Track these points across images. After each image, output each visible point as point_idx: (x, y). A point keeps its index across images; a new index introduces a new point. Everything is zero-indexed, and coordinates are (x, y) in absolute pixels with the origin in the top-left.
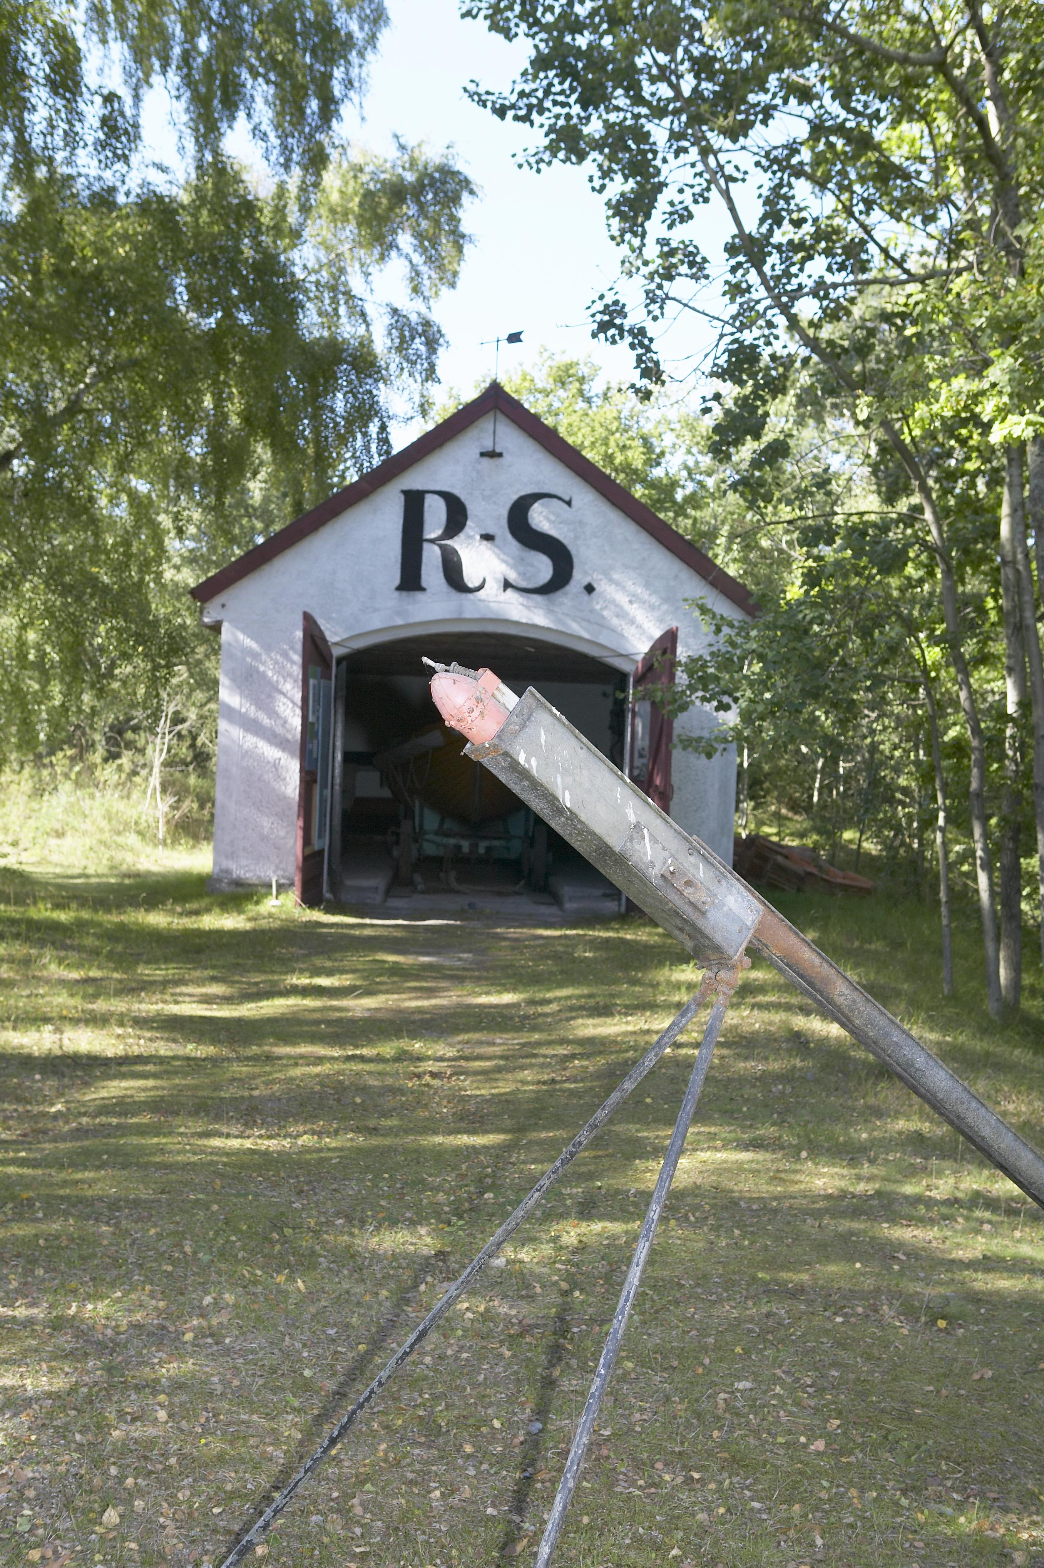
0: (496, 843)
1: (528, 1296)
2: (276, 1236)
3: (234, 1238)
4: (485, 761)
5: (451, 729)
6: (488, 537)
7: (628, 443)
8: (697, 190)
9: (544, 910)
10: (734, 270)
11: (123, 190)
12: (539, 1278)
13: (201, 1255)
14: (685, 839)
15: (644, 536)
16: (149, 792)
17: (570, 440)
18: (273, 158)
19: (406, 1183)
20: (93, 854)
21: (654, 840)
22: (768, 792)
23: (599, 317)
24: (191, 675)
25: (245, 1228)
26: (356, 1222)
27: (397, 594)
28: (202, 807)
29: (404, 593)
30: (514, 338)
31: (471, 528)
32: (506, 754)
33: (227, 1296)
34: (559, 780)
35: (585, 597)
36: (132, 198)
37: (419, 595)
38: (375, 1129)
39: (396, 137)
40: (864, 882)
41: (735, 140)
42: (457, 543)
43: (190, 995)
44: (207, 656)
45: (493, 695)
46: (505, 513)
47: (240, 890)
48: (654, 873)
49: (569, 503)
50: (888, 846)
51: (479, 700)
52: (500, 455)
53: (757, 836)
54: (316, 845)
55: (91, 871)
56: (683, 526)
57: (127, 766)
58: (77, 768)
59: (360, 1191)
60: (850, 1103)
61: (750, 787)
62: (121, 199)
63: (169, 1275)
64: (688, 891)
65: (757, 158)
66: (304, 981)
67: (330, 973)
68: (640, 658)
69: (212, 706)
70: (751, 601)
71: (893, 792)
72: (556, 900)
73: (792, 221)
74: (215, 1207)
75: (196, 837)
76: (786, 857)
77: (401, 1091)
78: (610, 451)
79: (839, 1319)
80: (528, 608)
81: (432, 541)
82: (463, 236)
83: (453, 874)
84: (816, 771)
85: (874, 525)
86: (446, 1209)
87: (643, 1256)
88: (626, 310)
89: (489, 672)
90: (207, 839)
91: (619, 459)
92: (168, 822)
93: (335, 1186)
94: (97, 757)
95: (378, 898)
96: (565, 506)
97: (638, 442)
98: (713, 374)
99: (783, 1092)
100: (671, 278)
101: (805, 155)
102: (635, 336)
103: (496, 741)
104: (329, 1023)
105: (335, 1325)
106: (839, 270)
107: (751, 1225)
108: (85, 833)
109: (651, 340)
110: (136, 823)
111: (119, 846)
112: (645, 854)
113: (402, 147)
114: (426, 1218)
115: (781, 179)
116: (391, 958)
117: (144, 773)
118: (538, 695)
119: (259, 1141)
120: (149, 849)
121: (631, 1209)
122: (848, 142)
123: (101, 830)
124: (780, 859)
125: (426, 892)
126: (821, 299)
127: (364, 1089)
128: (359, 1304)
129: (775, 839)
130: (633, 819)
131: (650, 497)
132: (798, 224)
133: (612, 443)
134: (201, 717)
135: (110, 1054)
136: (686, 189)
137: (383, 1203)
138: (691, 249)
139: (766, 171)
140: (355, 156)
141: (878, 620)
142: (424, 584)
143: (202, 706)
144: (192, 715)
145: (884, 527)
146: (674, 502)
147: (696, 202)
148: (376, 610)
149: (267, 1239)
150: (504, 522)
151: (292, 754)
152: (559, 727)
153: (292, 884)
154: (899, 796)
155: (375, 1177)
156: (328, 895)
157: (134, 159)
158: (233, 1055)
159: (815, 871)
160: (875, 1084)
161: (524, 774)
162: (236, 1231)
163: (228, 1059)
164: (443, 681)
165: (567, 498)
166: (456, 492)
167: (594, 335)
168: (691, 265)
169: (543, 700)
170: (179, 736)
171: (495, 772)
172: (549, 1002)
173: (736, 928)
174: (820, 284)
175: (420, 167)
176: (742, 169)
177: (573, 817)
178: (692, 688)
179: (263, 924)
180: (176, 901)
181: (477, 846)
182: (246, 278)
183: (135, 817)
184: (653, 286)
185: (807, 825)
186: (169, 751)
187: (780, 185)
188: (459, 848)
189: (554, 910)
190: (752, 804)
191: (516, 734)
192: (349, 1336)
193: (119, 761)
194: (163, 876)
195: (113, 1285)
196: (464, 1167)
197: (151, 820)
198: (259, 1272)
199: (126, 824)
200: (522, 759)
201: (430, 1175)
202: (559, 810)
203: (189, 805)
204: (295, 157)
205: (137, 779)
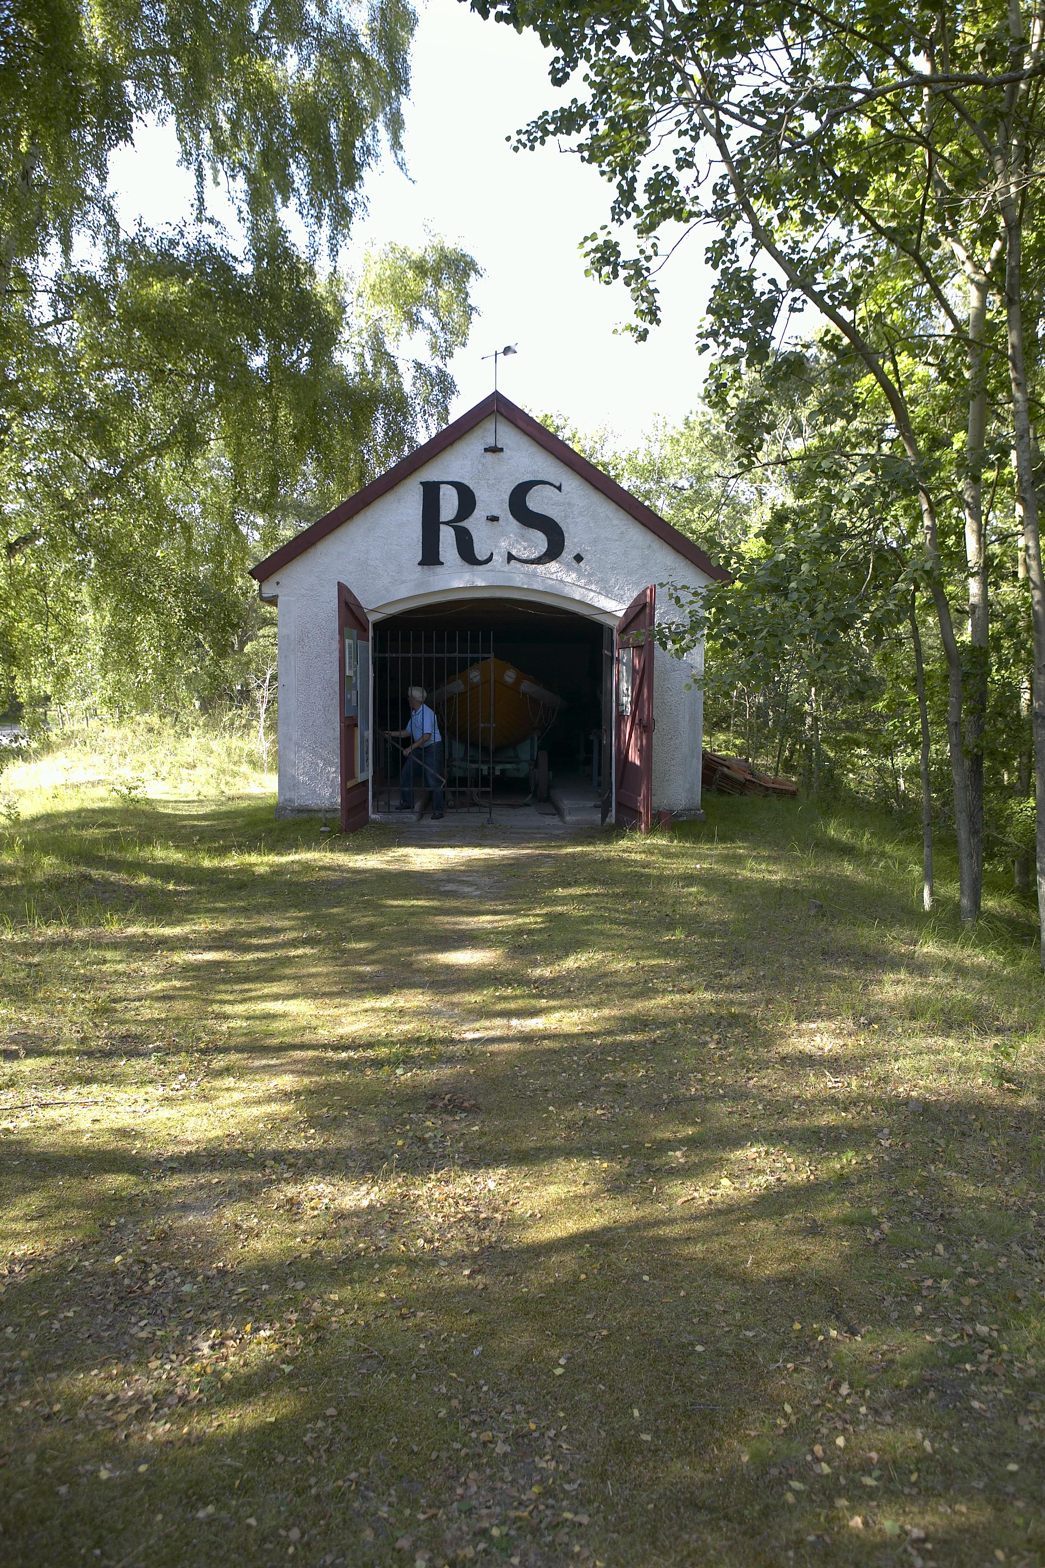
0: (508, 766)
6: (493, 519)
9: (547, 820)
15: (622, 514)
27: (419, 568)
29: (426, 567)
30: (507, 350)
31: (480, 513)
35: (575, 564)
37: (438, 569)
40: (790, 786)
42: (468, 524)
46: (506, 497)
47: (301, 816)
49: (559, 488)
52: (501, 450)
54: (359, 778)
68: (621, 614)
72: (558, 812)
76: (728, 767)
80: (528, 575)
81: (447, 523)
83: (476, 791)
96: (556, 491)
110: (249, 755)
120: (256, 776)
123: (222, 762)
125: (455, 807)
142: (442, 559)
148: (403, 582)
150: (506, 506)
156: (372, 816)
165: (557, 484)
166: (466, 482)
181: (494, 769)
188: (479, 770)
199: (240, 757)
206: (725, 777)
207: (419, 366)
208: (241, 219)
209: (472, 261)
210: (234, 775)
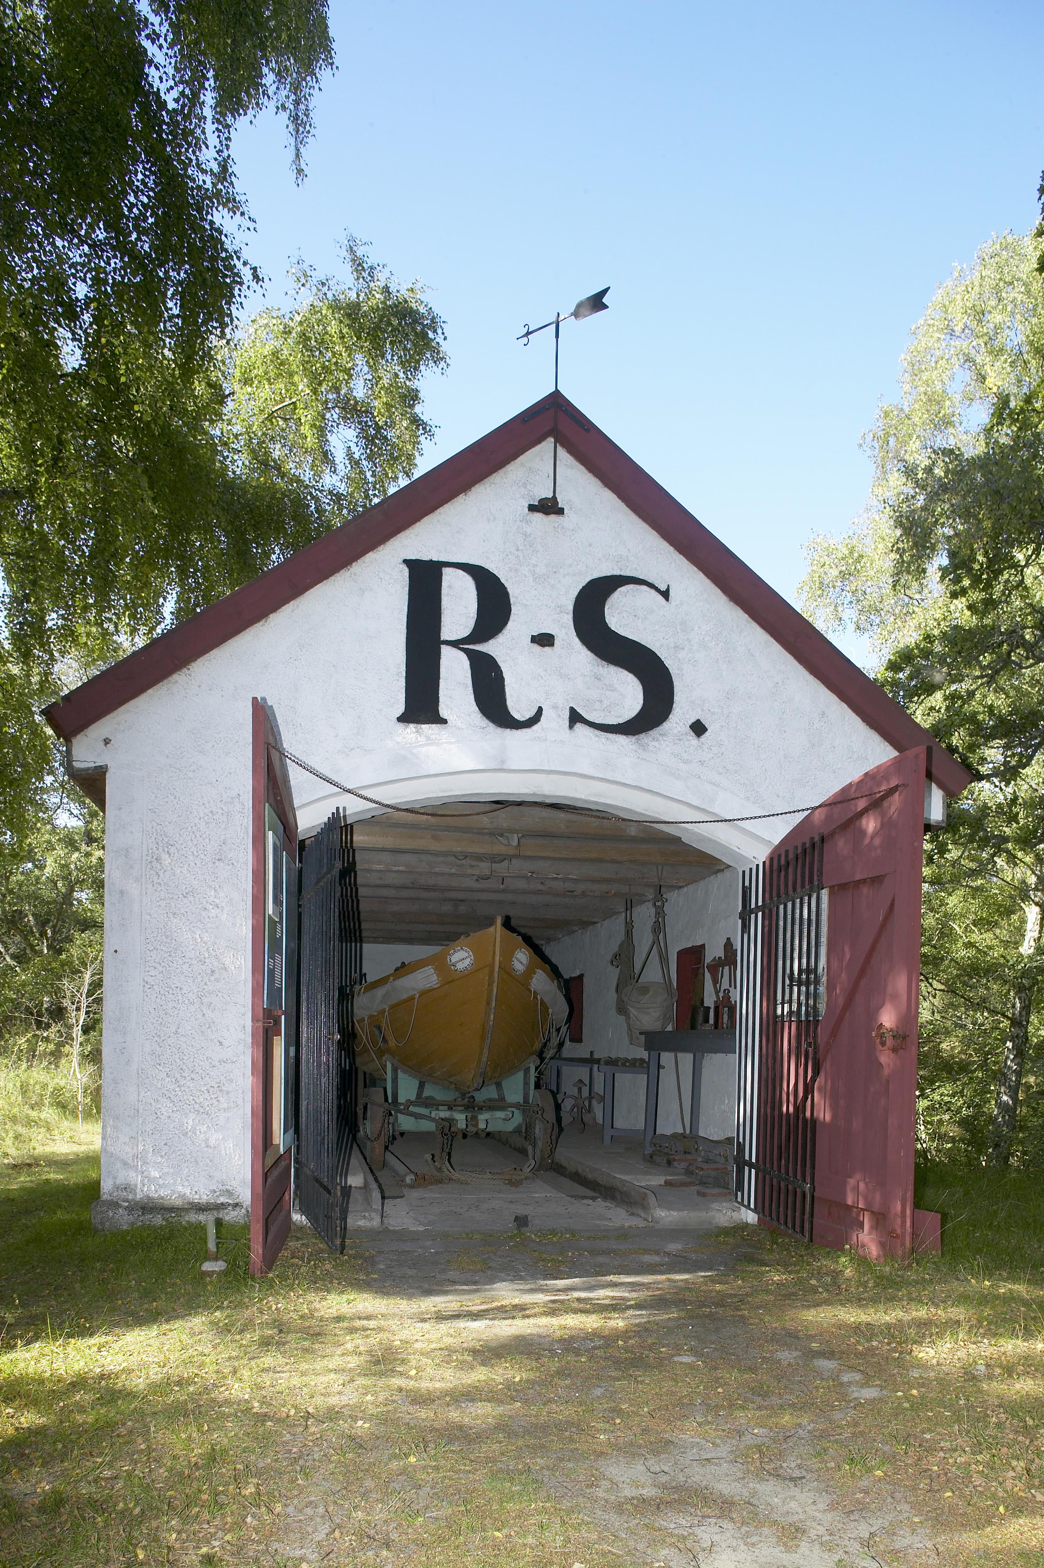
6: (542, 641)
15: (775, 651)
27: (400, 726)
31: (517, 626)
35: (692, 740)
37: (436, 730)
42: (496, 649)
46: (568, 603)
49: (666, 594)
52: (561, 512)
81: (455, 644)
96: (660, 598)
110: (53, 1095)
111: (32, 1121)
120: (66, 1123)
142: (443, 712)
148: (367, 754)
150: (568, 616)
165: (663, 588)
166: (491, 566)
181: (475, 1118)
199: (42, 1096)
210: (30, 1123)
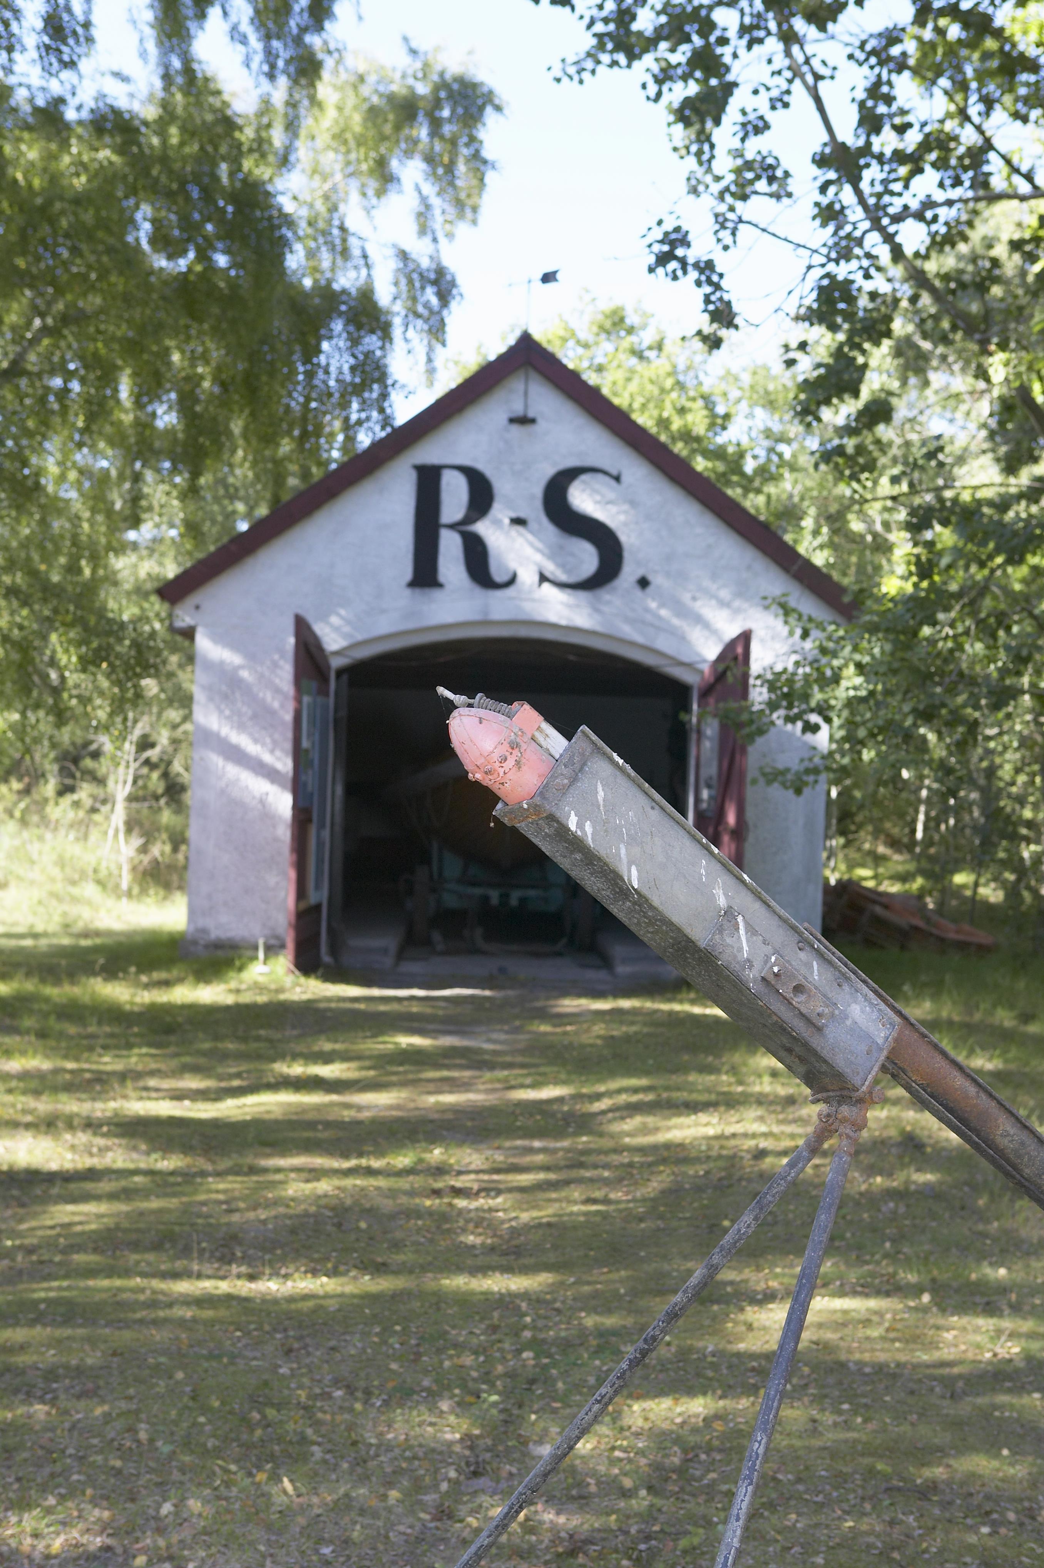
0: (532, 893)
1: (581, 1497)
2: (256, 1416)
3: (202, 1419)
4: (523, 827)
5: (477, 783)
6: (519, 522)
7: (688, 404)
8: (775, 93)
9: (591, 974)
10: (823, 189)
11: (73, 102)
12: (594, 1473)
13: (159, 1444)
14: (794, 928)
15: (709, 517)
16: (111, 832)
17: (616, 401)
18: (255, 65)
19: (422, 1338)
20: (41, 910)
21: (751, 930)
22: (860, 826)
23: (657, 248)
24: (162, 690)
25: (216, 1404)
26: (359, 1394)
27: (408, 592)
28: (175, 849)
29: (418, 591)
30: (548, 278)
31: (500, 512)
32: (551, 818)
33: (191, 1503)
34: (623, 851)
35: (638, 592)
36: (85, 115)
37: (436, 593)
38: (384, 1264)
39: (406, 39)
40: (982, 937)
41: (822, 28)
42: (482, 528)
43: (157, 1090)
44: (181, 666)
45: (533, 739)
46: (538, 491)
47: (220, 953)
48: (751, 976)
49: (617, 479)
50: (1012, 892)
51: (514, 746)
52: (533, 421)
53: (850, 881)
54: (313, 897)
55: (40, 928)
56: (754, 503)
57: (88, 802)
58: (22, 805)
59: (364, 1350)
60: (980, 1227)
61: (840, 820)
62: (70, 115)
63: (118, 1472)
64: (798, 1000)
65: (849, 50)
66: (297, 1069)
67: (327, 1058)
68: (706, 668)
69: (188, 727)
70: (846, 599)
71: (1015, 825)
72: (606, 963)
73: (895, 127)
74: (180, 1375)
75: (167, 886)
76: (886, 907)
77: (417, 1213)
78: (665, 414)
79: (985, 1530)
80: (569, 606)
81: (452, 527)
82: (485, 162)
83: (479, 932)
84: (919, 801)
85: (990, 503)
86: (474, 1374)
87: (744, 1506)
88: (690, 237)
89: (527, 706)
90: (180, 888)
91: (676, 424)
92: (134, 869)
93: (333, 1343)
94: (50, 788)
95: (388, 961)
96: (613, 482)
97: (700, 403)
98: (798, 318)
99: (894, 1212)
100: (744, 198)
101: (910, 46)
102: (701, 271)
103: (538, 800)
104: (328, 1125)
105: (331, 1542)
106: (953, 186)
107: (864, 1395)
108: (32, 883)
109: (721, 276)
110: (95, 871)
111: (75, 900)
112: (741, 949)
113: (413, 52)
114: (449, 1388)
115: (879, 76)
116: (405, 1041)
117: (105, 809)
118: (594, 737)
119: (239, 1283)
120: (111, 902)
121: (710, 1373)
122: (966, 26)
123: (53, 880)
124: (878, 910)
125: (446, 953)
126: (929, 223)
127: (370, 1212)
128: (362, 1512)
129: (870, 884)
130: (722, 902)
131: (713, 470)
132: (901, 129)
133: (668, 405)
134: (175, 742)
135: (54, 1166)
136: (762, 90)
137: (394, 1366)
138: (770, 161)
139: (861, 64)
140: (355, 62)
141: (1002, 620)
142: (441, 579)
143: (175, 727)
144: (163, 738)
145: (1003, 504)
146: (743, 474)
147: (773, 108)
148: (383, 611)
149: (245, 1420)
150: (538, 503)
151: (283, 786)
152: (622, 780)
153: (283, 946)
154: (1024, 831)
155: (384, 1330)
156: (326, 958)
157: (84, 65)
158: (209, 1167)
159: (920, 923)
160: (1012, 1201)
161: (576, 844)
162: (205, 1409)
163: (203, 1174)
164: (465, 720)
165: (614, 472)
166: (481, 466)
167: (651, 270)
168: (771, 180)
169: (601, 743)
170: (147, 762)
171: (536, 841)
172: (598, 1097)
173: (863, 1048)
174: (929, 204)
175: (436, 78)
176: (831, 64)
177: (641, 901)
178: (773, 706)
179: (246, 998)
180: (141, 969)
181: (508, 896)
182: (223, 211)
183: (94, 863)
184: (722, 208)
185: (911, 867)
186: (135, 782)
187: (878, 83)
188: (486, 899)
189: (602, 975)
190: (842, 841)
191: (564, 791)
192: (349, 1558)
193: (75, 797)
194: (129, 934)
195: (44, 1489)
196: (496, 1314)
197: (113, 867)
198: (233, 1467)
199: (83, 875)
200: (572, 823)
201: (454, 1327)
202: (622, 890)
203: (160, 849)
204: (281, 63)
205: (97, 817)
206: (877, 920)
207: (404, 256)
208: (143, 54)
209: (491, 92)
